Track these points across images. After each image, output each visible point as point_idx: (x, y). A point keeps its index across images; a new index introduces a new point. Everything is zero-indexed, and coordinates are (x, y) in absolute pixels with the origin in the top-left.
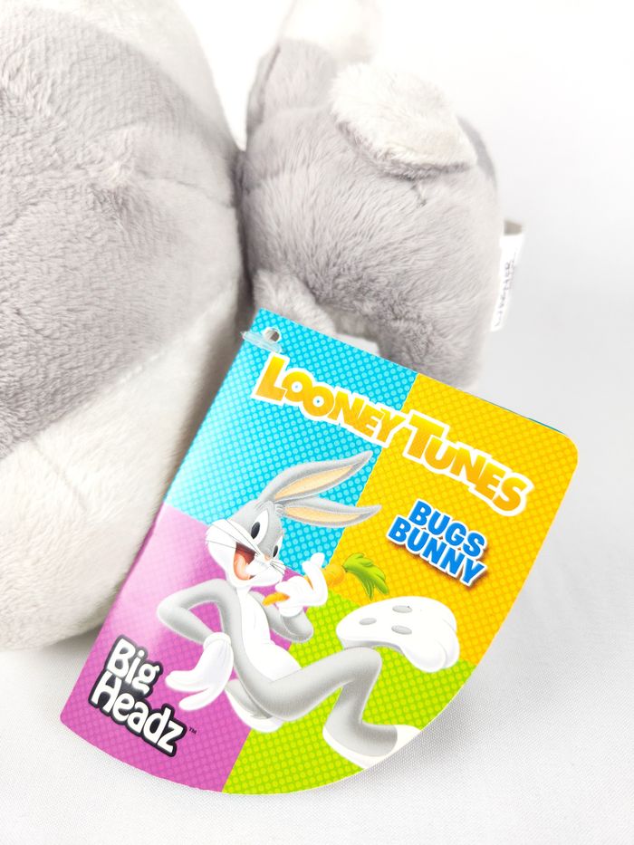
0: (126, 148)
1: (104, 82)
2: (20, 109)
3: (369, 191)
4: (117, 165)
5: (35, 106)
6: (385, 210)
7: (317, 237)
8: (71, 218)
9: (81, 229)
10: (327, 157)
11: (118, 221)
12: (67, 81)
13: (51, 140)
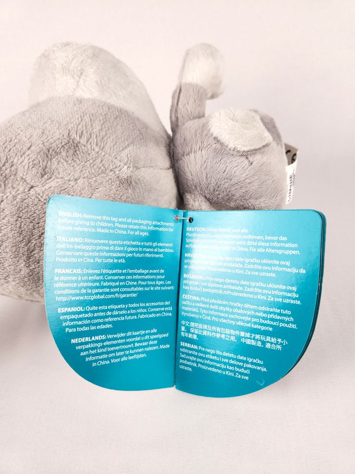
0: (128, 159)
1: (115, 131)
2: (86, 150)
3: (229, 161)
4: (126, 167)
5: (91, 148)
6: (236, 169)
7: (209, 180)
8: (112, 192)
9: (116, 195)
10: (209, 146)
11: (129, 190)
12: (101, 134)
13: (100, 161)
